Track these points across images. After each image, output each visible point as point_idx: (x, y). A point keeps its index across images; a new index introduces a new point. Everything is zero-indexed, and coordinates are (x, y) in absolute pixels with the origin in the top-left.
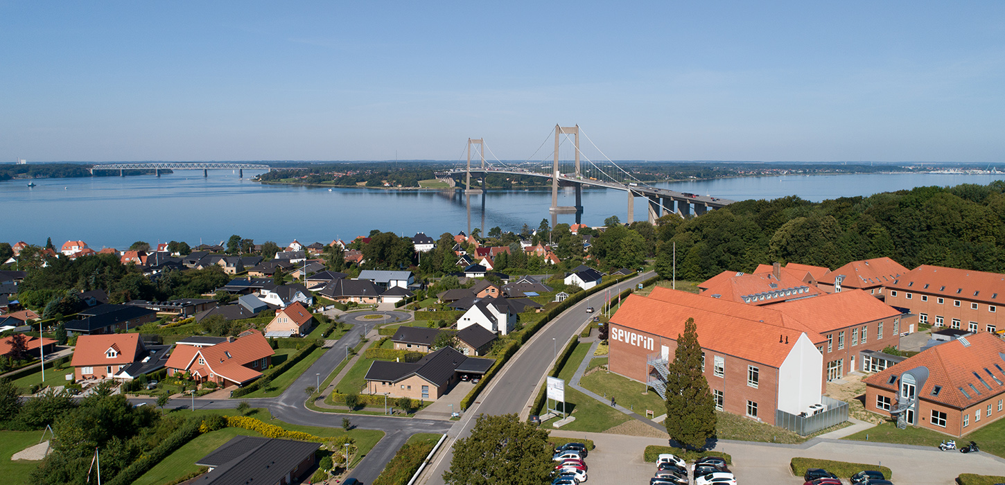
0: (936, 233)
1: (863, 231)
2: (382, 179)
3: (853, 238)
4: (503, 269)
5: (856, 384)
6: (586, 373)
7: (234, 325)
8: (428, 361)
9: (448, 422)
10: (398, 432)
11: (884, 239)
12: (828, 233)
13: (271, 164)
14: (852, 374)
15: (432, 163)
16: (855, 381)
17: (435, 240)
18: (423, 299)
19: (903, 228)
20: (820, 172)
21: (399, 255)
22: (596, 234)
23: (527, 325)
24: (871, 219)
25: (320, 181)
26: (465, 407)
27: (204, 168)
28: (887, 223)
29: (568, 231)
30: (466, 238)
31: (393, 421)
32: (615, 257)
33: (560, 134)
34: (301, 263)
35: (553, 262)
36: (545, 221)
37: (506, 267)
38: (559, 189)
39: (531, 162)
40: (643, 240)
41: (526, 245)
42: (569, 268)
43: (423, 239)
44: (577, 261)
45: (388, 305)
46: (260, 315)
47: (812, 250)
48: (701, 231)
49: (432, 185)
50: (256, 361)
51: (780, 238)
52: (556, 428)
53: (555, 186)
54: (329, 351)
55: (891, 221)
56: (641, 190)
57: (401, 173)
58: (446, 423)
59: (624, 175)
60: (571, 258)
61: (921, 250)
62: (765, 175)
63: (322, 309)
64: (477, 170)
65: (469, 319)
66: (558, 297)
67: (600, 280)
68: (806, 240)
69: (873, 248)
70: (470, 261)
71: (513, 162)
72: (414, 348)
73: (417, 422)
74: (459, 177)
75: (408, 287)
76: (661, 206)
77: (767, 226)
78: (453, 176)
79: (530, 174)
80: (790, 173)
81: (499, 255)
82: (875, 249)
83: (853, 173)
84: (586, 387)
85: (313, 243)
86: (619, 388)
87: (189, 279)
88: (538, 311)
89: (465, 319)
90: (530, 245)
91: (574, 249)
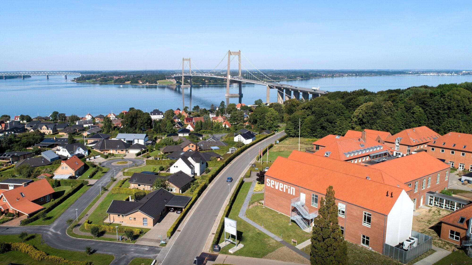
0: (453, 111)
1: (409, 110)
2: (138, 80)
3: (403, 114)
4: (199, 131)
5: (426, 216)
6: (249, 206)
7: (35, 171)
8: (148, 199)
9: (158, 247)
10: (123, 256)
11: (421, 115)
12: (388, 111)
13: (81, 72)
14: (421, 208)
15: (165, 71)
16: (424, 213)
17: (164, 112)
18: (152, 150)
19: (433, 108)
20: (364, 75)
21: (141, 123)
22: (250, 110)
23: (213, 169)
24: (413, 103)
25: (106, 81)
26: (170, 235)
27: (47, 75)
28: (423, 105)
29: (235, 108)
30: (181, 112)
31: (121, 246)
32: (262, 123)
33: (231, 56)
34: (89, 127)
35: (227, 127)
36: (223, 102)
37: (201, 129)
38: (230, 84)
39: (215, 70)
40: (277, 113)
41: (212, 116)
42: (236, 130)
43: (157, 112)
44: (240, 126)
45: (132, 154)
46: (54, 163)
47: (378, 121)
48: (311, 109)
49: (164, 83)
50: (42, 197)
51: (358, 114)
52: (230, 254)
53: (228, 83)
54: (92, 187)
55: (425, 104)
56: (274, 85)
57: (149, 76)
58: (156, 249)
59: (264, 77)
60: (237, 124)
61: (444, 121)
62: (336, 77)
63: (93, 158)
64: (188, 75)
65: (177, 167)
66: (230, 150)
67: (254, 138)
68: (374, 115)
69: (414, 120)
70: (182, 126)
71: (206, 70)
72: (142, 187)
73: (137, 248)
74: (178, 79)
75: (144, 143)
76: (284, 93)
77: (349, 107)
78: (175, 78)
79: (215, 77)
80: (349, 75)
81: (197, 123)
82: (416, 121)
83: (381, 75)
84: (250, 218)
85: (98, 115)
86: (272, 219)
87: (20, 139)
88: (219, 159)
89: (175, 167)
90: (215, 116)
91: (239, 119)
